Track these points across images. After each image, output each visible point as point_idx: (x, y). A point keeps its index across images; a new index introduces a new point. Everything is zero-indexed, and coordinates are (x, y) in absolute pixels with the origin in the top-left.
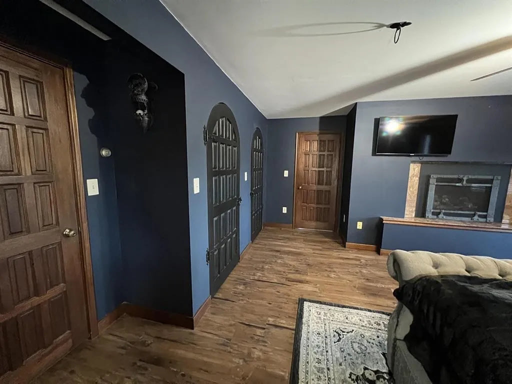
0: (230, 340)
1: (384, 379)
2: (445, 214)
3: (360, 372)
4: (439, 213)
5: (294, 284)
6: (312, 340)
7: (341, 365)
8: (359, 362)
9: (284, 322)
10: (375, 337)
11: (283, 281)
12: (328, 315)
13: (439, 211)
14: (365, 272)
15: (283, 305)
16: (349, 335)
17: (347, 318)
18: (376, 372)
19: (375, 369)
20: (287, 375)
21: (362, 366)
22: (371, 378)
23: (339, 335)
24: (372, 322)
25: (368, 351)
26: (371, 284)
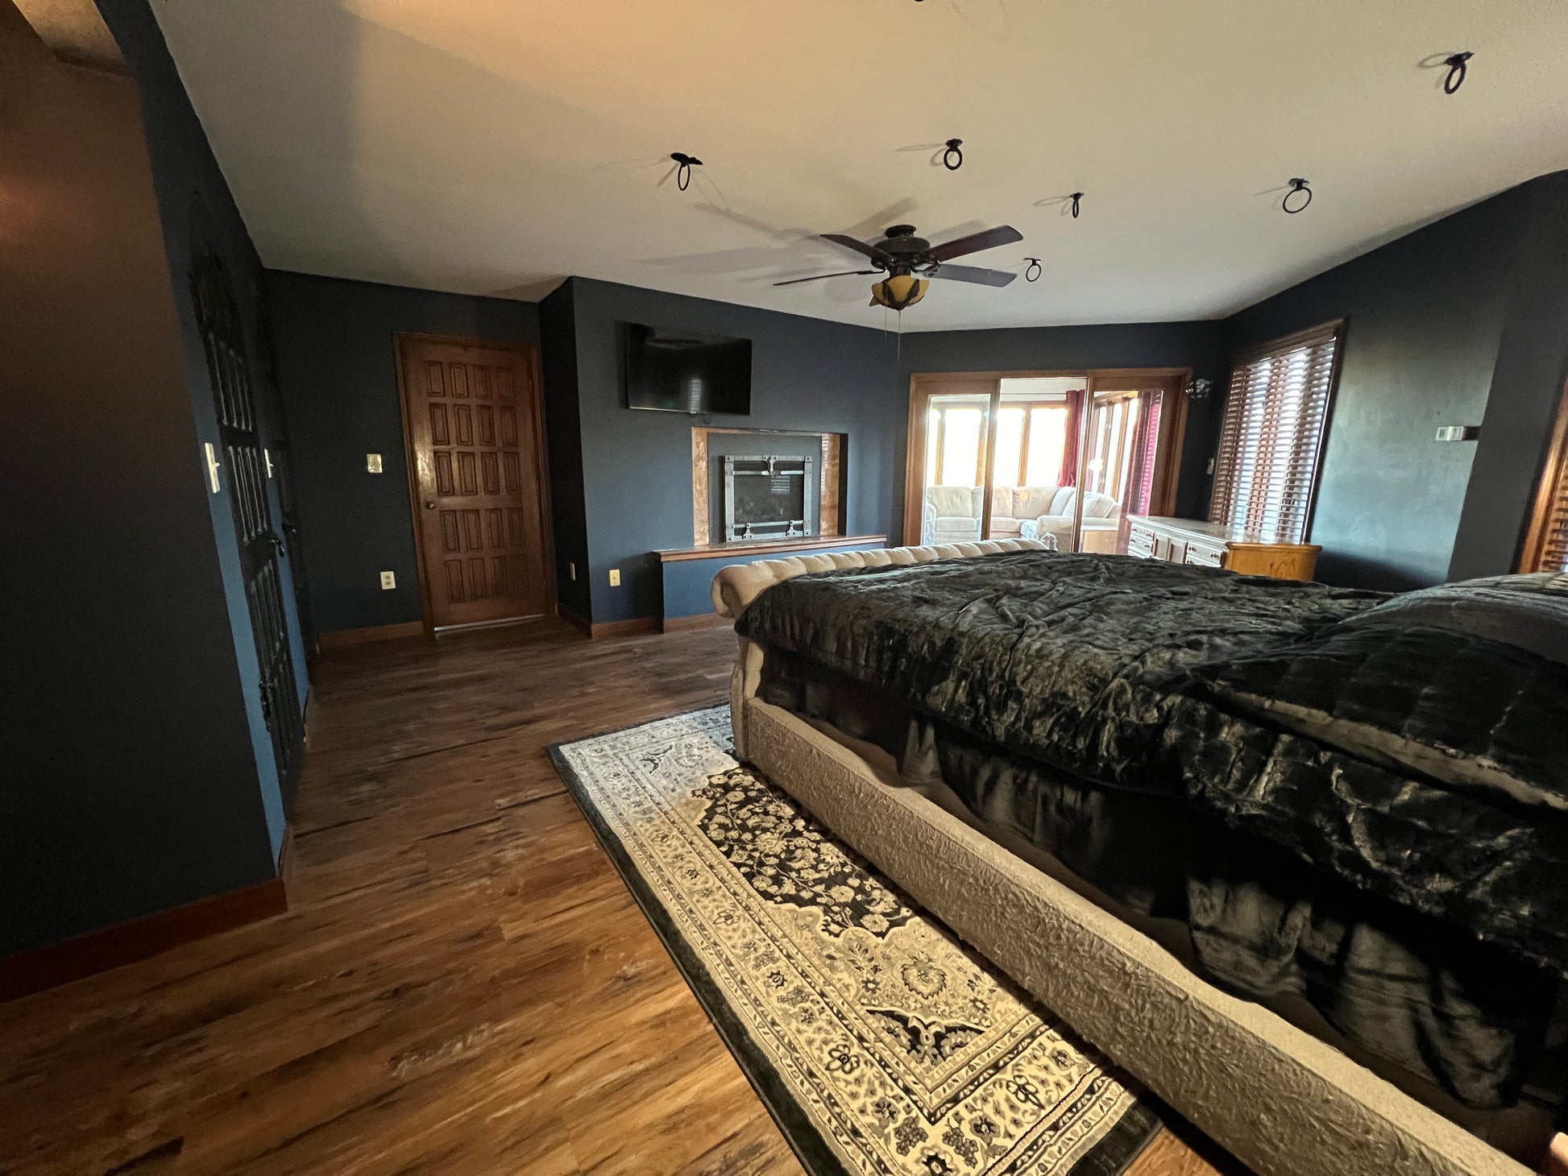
0: (426, 871)
1: (738, 774)
2: (754, 530)
3: (705, 783)
4: (745, 530)
5: (516, 731)
6: (611, 787)
7: (673, 790)
8: (698, 773)
9: (536, 791)
10: (707, 739)
11: (484, 735)
12: (619, 745)
13: (743, 526)
14: (649, 665)
15: (515, 769)
16: (668, 754)
17: (653, 737)
18: (725, 774)
19: (723, 771)
20: (594, 845)
21: (705, 777)
22: (721, 782)
23: (652, 761)
24: (695, 724)
25: (704, 758)
26: (669, 679)
